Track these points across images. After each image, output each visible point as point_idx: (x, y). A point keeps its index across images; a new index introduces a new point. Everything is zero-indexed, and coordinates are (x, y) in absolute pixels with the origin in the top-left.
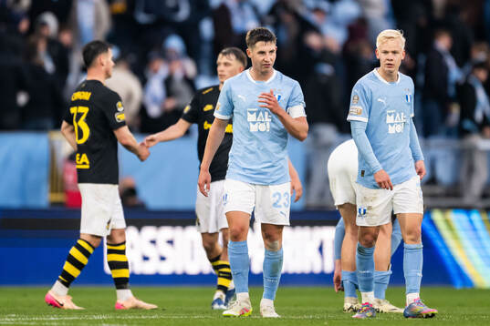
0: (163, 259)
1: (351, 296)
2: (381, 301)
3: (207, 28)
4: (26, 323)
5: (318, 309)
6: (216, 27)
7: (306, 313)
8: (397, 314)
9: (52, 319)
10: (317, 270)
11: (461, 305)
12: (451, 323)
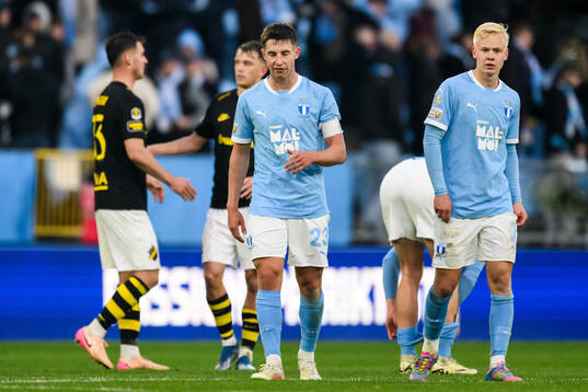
0: (176, 307)
1: (407, 353)
2: (446, 359)
3: (231, 21)
4: (6, 387)
5: (367, 369)
6: (242, 21)
7: (353, 374)
8: (466, 375)
9: (38, 381)
10: (367, 321)
11: (544, 364)
12: (532, 387)
